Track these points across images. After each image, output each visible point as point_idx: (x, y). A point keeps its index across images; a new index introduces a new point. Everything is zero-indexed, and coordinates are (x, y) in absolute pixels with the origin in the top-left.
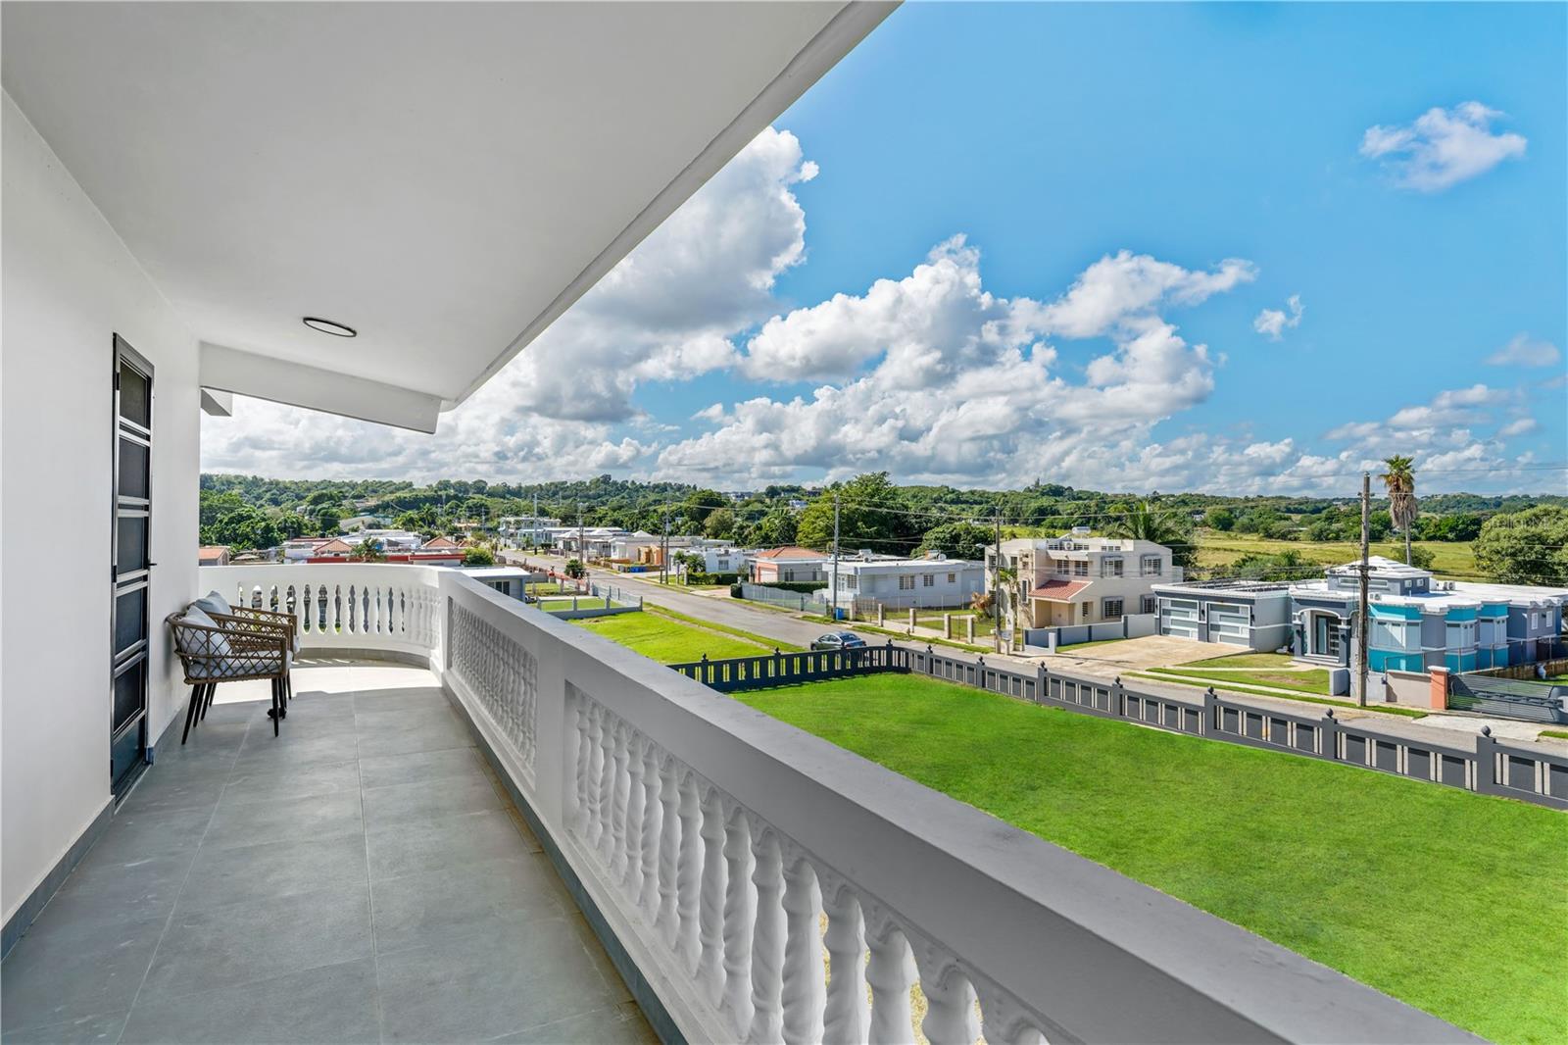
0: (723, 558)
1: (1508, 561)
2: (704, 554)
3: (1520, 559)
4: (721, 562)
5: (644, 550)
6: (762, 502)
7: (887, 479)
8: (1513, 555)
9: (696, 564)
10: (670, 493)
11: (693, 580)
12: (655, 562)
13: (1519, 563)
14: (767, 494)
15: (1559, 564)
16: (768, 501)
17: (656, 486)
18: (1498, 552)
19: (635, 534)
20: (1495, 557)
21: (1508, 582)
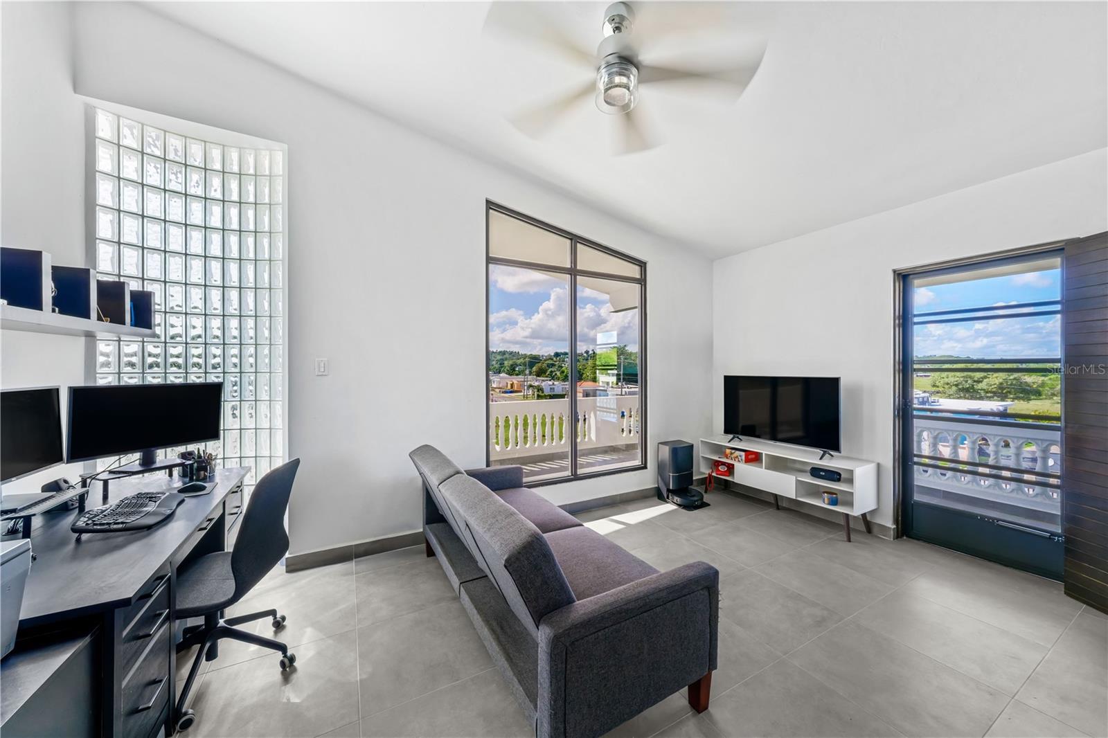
0: (552, 387)
1: (954, 388)
2: (543, 384)
3: (960, 387)
4: (551, 388)
5: (509, 383)
6: (552, 359)
7: (626, 348)
8: (957, 385)
9: (540, 389)
10: (507, 356)
11: (539, 397)
12: (515, 388)
13: (960, 389)
14: (554, 356)
15: (981, 390)
16: (555, 359)
17: (500, 352)
18: (948, 384)
19: (501, 375)
20: (946, 386)
21: (954, 398)
